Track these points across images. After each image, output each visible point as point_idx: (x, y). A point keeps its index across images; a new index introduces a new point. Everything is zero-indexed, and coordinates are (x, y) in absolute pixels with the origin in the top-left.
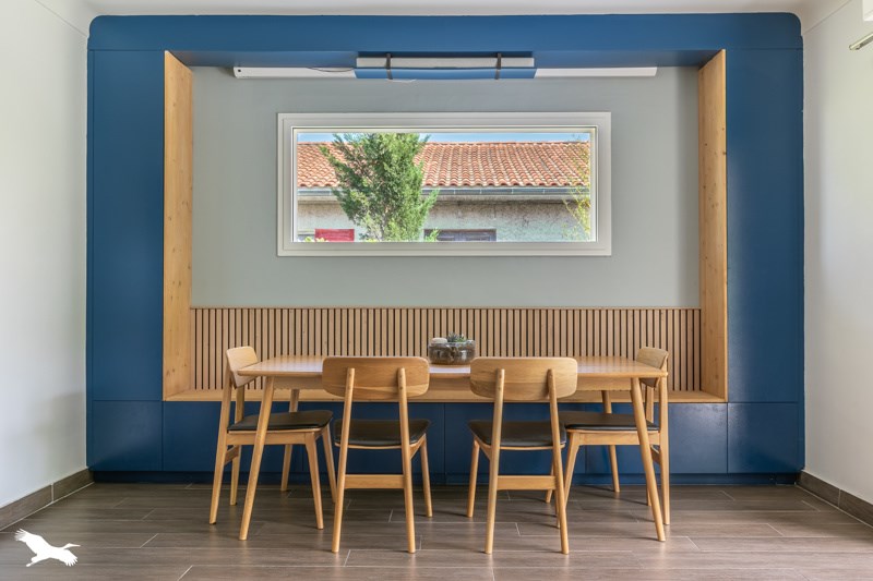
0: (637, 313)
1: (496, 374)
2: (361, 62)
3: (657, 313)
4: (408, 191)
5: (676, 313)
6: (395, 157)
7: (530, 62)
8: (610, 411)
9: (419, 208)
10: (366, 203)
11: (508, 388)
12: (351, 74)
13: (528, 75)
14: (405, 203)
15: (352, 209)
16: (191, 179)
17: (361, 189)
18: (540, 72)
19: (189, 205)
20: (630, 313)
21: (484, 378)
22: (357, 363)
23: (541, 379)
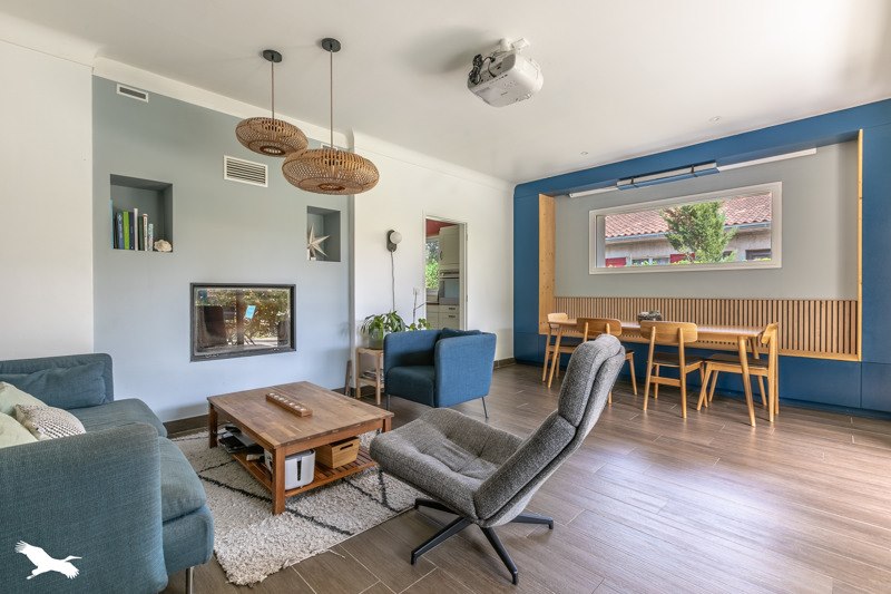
0: (801, 303)
1: (651, 329)
2: (619, 183)
3: (818, 304)
4: (710, 231)
5: (835, 303)
6: (699, 213)
7: (714, 165)
8: (757, 357)
9: (720, 240)
10: (681, 240)
11: (658, 335)
12: (614, 189)
13: (715, 172)
14: (709, 238)
15: (676, 244)
16: (554, 243)
17: (679, 232)
18: (720, 169)
19: (553, 255)
20: (796, 303)
21: (646, 330)
22: (589, 320)
23: (674, 333)
